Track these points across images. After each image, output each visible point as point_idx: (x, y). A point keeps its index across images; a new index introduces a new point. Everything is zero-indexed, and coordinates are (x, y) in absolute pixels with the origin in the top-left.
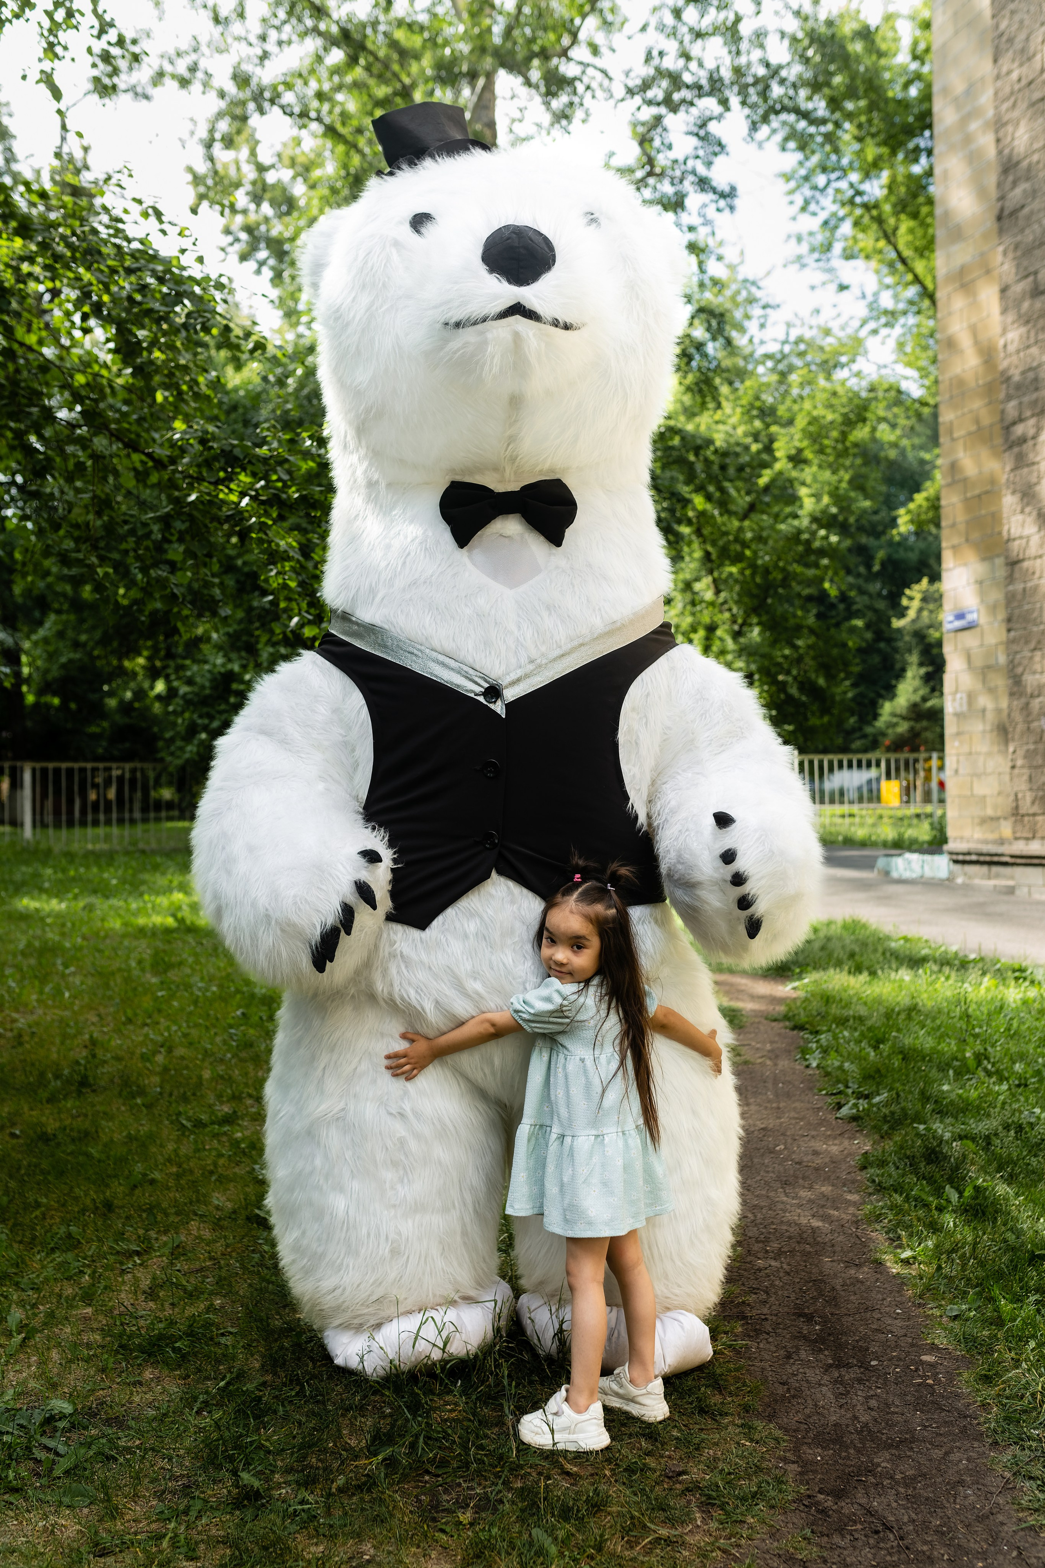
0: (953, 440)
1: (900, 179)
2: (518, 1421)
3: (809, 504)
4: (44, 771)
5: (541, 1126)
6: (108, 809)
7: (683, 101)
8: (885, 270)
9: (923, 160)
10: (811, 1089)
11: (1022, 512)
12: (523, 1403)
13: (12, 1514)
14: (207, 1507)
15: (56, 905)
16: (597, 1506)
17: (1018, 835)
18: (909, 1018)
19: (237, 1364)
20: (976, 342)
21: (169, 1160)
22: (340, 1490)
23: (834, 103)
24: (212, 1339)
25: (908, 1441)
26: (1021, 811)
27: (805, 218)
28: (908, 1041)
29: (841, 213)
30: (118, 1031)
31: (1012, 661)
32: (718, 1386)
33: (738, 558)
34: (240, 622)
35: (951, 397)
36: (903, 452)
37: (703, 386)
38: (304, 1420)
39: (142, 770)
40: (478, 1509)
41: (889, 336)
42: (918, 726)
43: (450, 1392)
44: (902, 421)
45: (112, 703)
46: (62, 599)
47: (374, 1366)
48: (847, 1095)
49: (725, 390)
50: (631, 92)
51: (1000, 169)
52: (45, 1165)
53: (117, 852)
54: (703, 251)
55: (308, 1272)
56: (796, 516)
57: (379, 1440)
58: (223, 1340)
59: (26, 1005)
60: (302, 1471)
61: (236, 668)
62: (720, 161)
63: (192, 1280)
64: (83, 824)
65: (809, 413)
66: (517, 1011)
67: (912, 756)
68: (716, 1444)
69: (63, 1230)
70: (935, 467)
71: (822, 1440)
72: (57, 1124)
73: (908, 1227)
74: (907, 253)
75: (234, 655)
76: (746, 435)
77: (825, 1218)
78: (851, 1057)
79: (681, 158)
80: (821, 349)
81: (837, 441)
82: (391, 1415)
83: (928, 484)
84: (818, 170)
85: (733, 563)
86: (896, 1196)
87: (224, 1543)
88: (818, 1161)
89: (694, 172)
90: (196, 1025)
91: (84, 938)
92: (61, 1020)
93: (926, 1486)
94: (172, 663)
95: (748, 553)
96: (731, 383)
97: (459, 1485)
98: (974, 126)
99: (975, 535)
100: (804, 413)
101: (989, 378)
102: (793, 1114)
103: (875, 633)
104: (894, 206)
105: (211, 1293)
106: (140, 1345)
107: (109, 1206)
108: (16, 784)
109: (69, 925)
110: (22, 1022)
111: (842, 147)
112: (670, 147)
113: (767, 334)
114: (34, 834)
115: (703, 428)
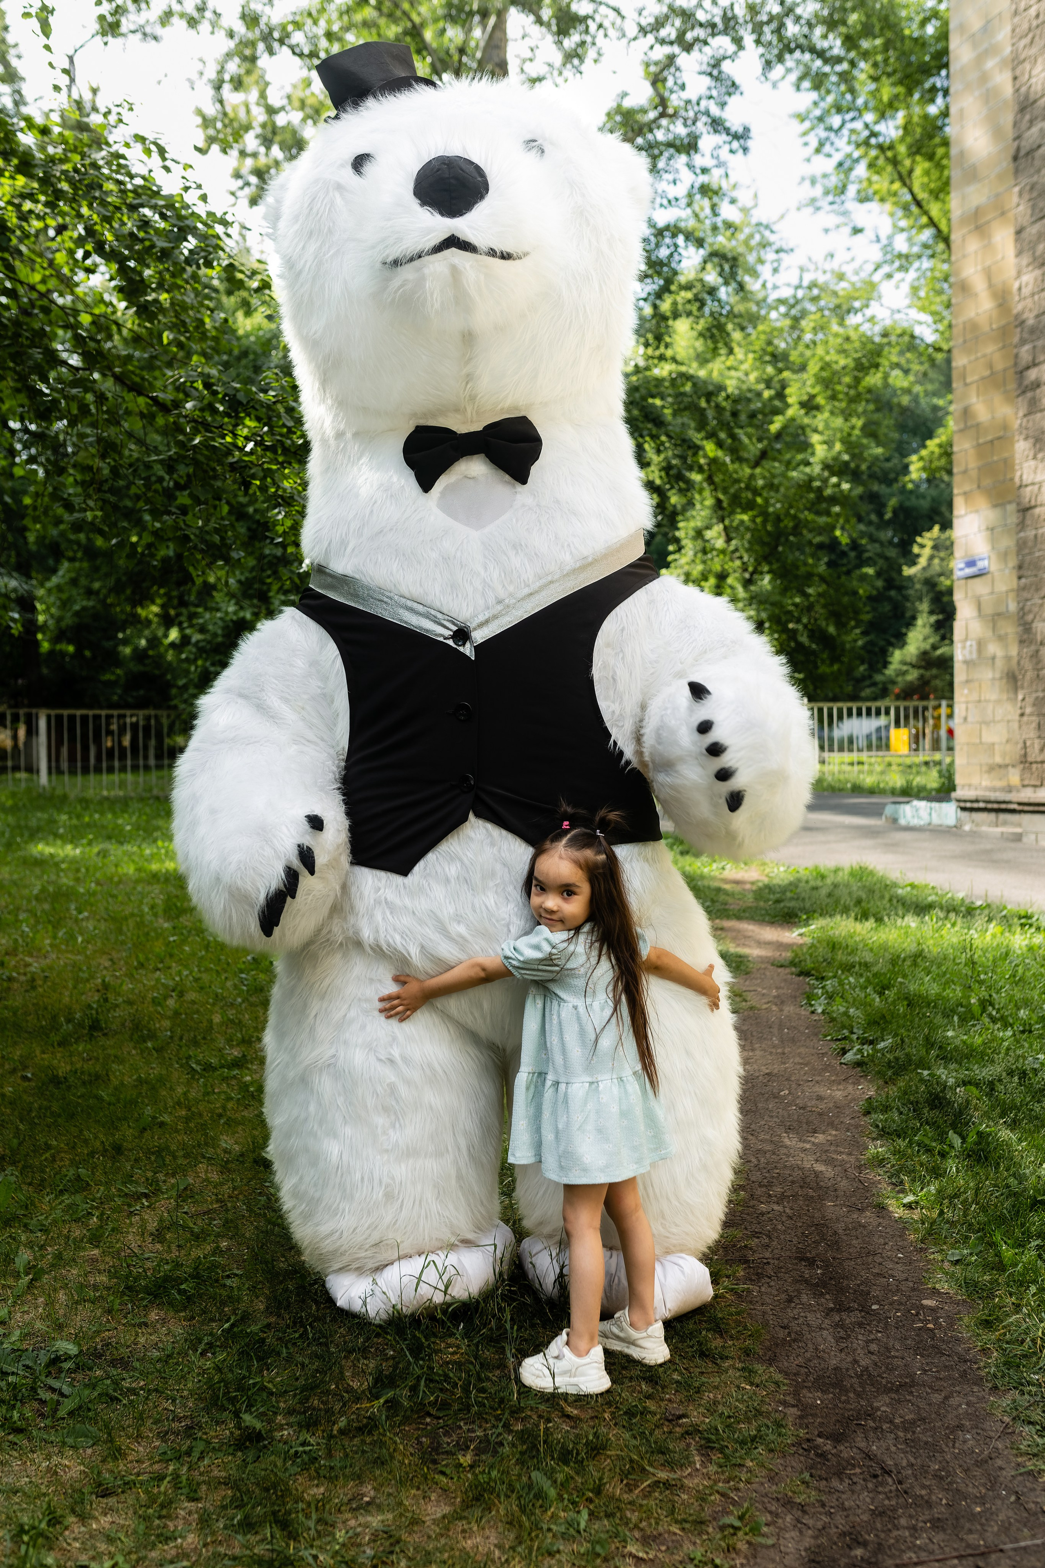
0: (966, 385)
1: (916, 119)
2: (520, 1364)
3: (820, 451)
4: (59, 718)
5: (540, 1074)
6: (123, 757)
7: (697, 40)
8: (900, 213)
9: (939, 100)
10: (816, 1035)
11: (1035, 458)
12: (525, 1346)
13: (15, 1454)
14: (209, 1448)
15: (70, 851)
16: (597, 1449)
17: (1026, 782)
18: (915, 964)
19: (242, 1306)
20: (990, 285)
21: (179, 1103)
22: (342, 1432)
23: (850, 42)
24: (217, 1281)
25: (909, 1385)
26: (1029, 759)
27: (819, 159)
28: (913, 987)
29: (856, 154)
30: (131, 976)
31: (1022, 609)
32: (719, 1329)
33: (749, 506)
34: (252, 569)
35: (965, 342)
36: (916, 399)
37: (715, 331)
38: (307, 1362)
39: (156, 717)
40: (478, 1451)
41: (903, 280)
42: (928, 674)
43: (452, 1335)
44: (916, 367)
45: (128, 650)
46: (75, 547)
47: (376, 1309)
48: (851, 1041)
49: (737, 335)
50: (643, 31)
51: (1016, 108)
52: (55, 1107)
53: (131, 798)
54: (716, 193)
55: (307, 1216)
56: (808, 464)
57: (382, 1382)
58: (228, 1282)
59: (40, 950)
60: (305, 1412)
61: (248, 616)
62: (733, 101)
63: (199, 1222)
64: (98, 770)
65: (821, 359)
66: (507, 958)
67: (921, 704)
68: (716, 1387)
69: (72, 1172)
70: (948, 413)
71: (821, 1384)
72: (68, 1068)
73: (911, 1172)
74: (921, 195)
75: (246, 603)
76: (758, 381)
77: (829, 1162)
78: (855, 1003)
79: (694, 99)
80: (835, 294)
81: (849, 387)
82: (393, 1358)
83: (941, 430)
84: (833, 111)
85: (744, 511)
86: (900, 1141)
87: (226, 1484)
88: (822, 1106)
89: (707, 113)
90: (207, 970)
91: (98, 883)
92: (74, 965)
93: (925, 1431)
94: (184, 611)
95: (759, 500)
96: (743, 329)
97: (460, 1427)
98: (990, 64)
99: (987, 482)
100: (817, 358)
101: (1003, 322)
102: (797, 1060)
103: (886, 580)
104: (910, 147)
105: (218, 1235)
106: (146, 1287)
107: (118, 1149)
108: (32, 731)
109: (83, 870)
110: (35, 966)
111: (857, 86)
112: (683, 87)
113: (782, 278)
114: (50, 781)
115: (715, 374)
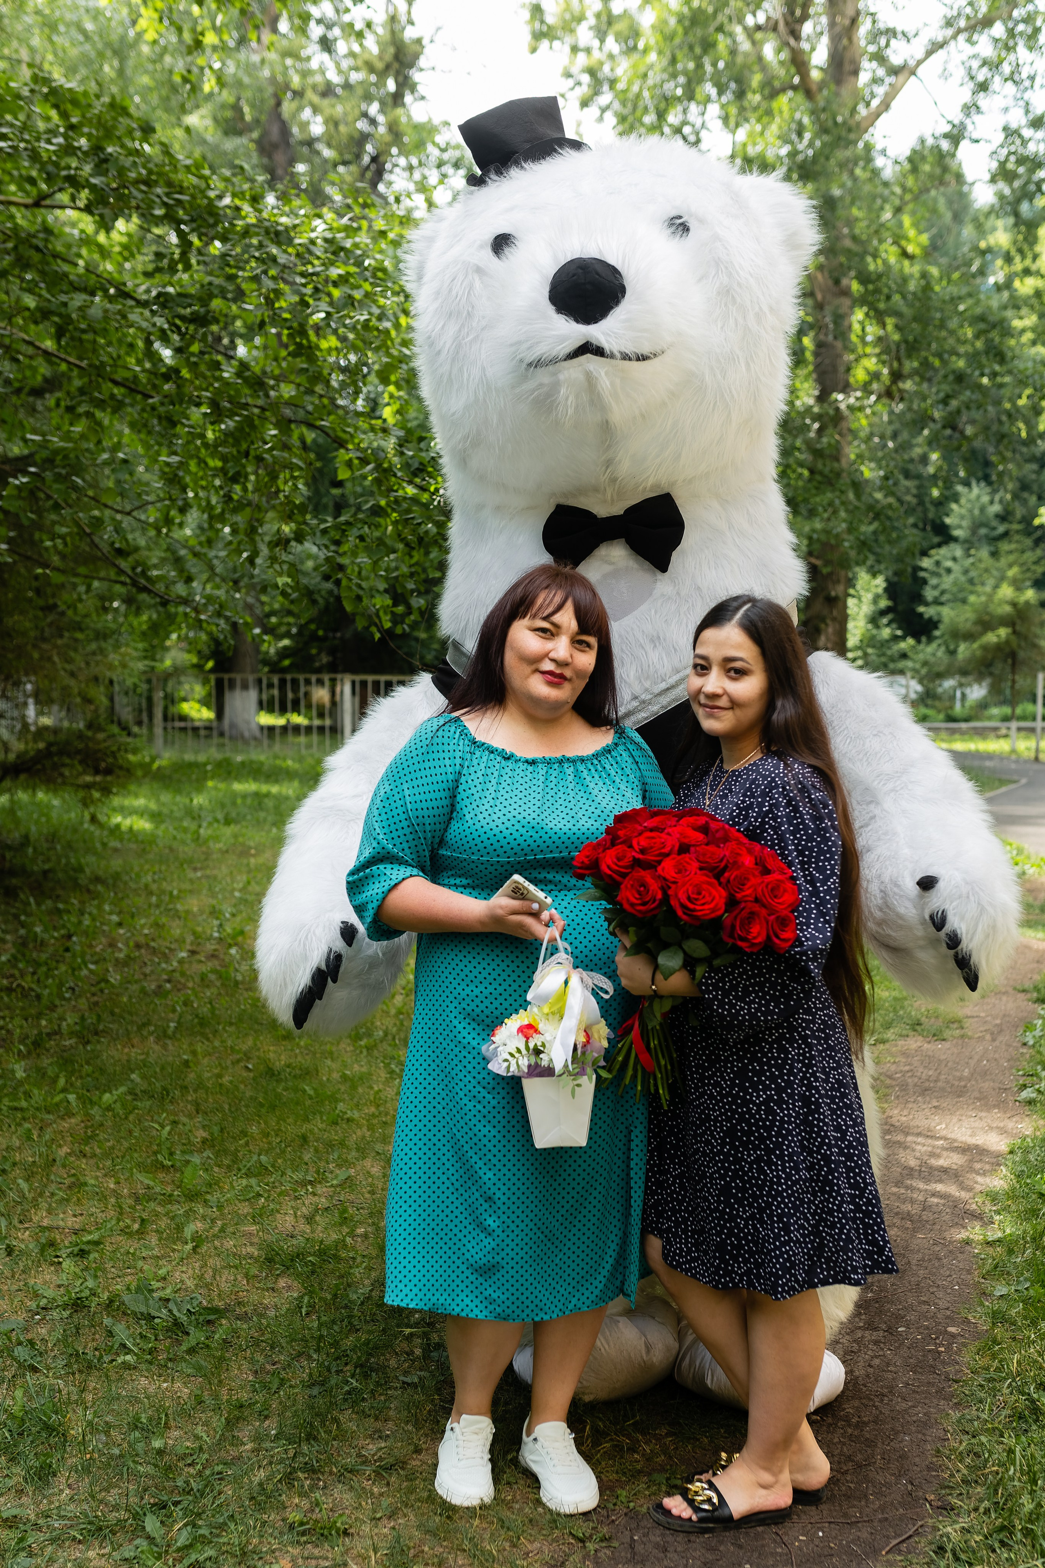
4: (364, 684)
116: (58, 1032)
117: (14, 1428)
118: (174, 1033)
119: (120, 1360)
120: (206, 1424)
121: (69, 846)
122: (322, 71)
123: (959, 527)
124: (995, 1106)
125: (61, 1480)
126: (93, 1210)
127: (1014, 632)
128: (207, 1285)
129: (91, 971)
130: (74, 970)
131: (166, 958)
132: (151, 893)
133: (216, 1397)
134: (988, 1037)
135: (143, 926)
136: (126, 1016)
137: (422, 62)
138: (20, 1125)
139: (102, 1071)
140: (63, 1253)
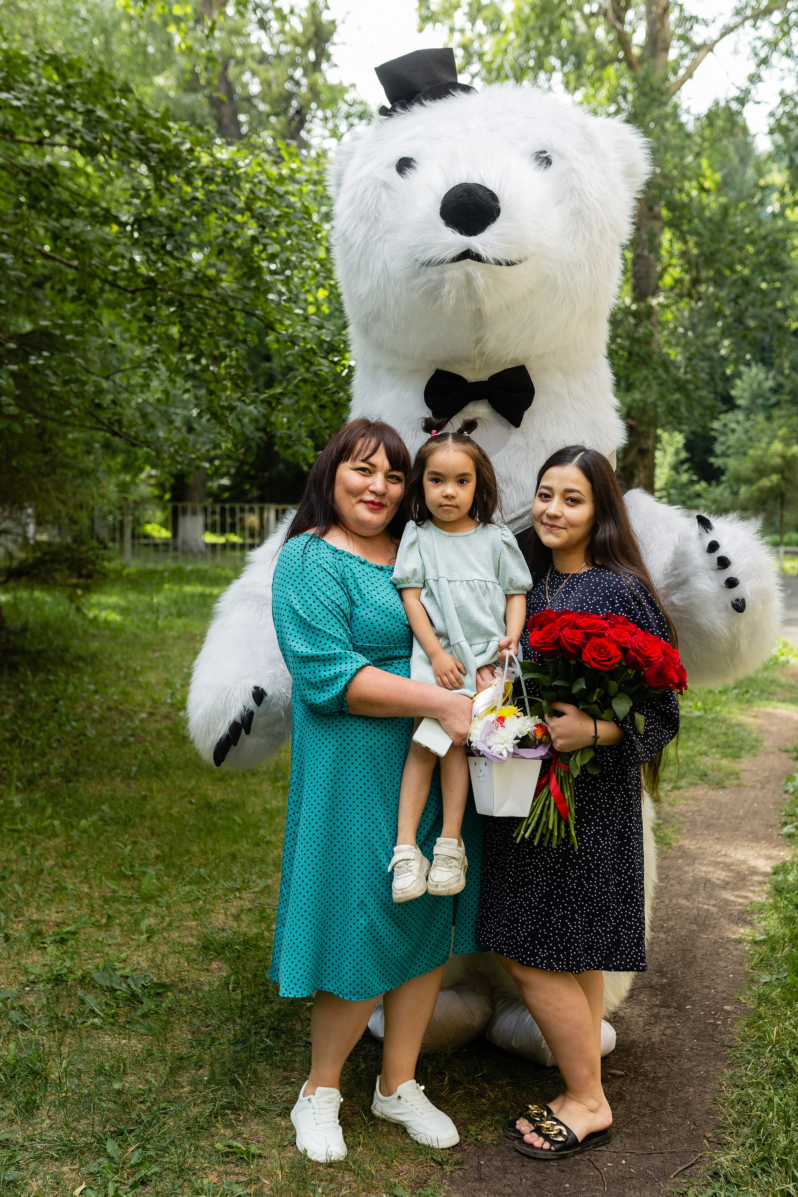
72: (221, 797)
116: (46, 773)
117: (8, 1072)
118: (136, 775)
119: (89, 1022)
120: (155, 1071)
121: (58, 632)
122: (259, 44)
123: (742, 397)
124: (763, 839)
125: (43, 1113)
126: (72, 908)
127: (783, 478)
128: (157, 967)
129: (73, 727)
130: (60, 725)
131: (130, 718)
132: (119, 669)
133: (163, 1051)
134: (759, 786)
135: (113, 694)
136: (100, 762)
137: (335, 38)
138: (16, 843)
139: (80, 803)
140: (48, 940)
